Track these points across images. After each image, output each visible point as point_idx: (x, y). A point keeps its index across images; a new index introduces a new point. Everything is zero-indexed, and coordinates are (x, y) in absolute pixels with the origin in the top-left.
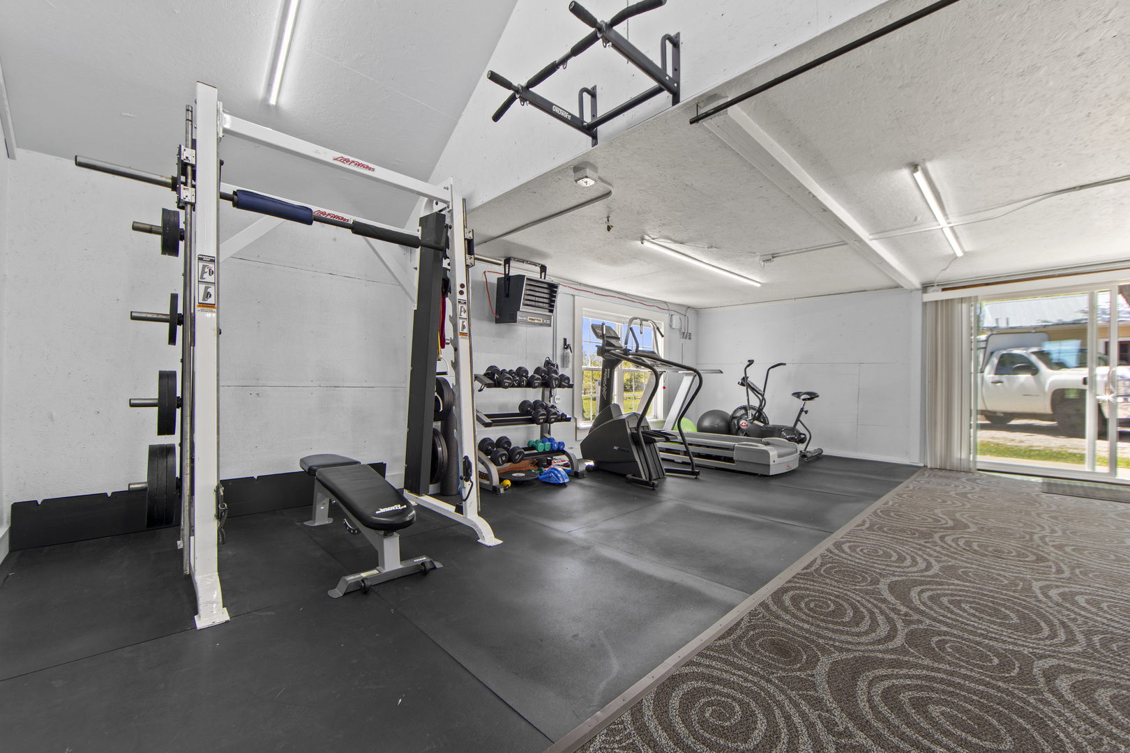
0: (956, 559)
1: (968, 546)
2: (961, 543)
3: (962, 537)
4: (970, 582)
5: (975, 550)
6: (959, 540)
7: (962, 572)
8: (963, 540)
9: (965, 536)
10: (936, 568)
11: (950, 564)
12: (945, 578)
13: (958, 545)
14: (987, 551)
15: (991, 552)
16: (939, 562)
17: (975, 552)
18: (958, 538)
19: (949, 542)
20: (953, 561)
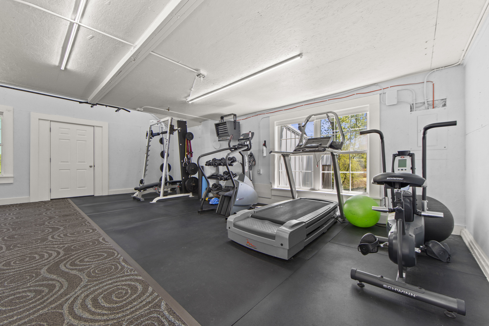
0: (44, 245)
1: (42, 254)
2: (46, 255)
3: (47, 259)
4: (34, 239)
5: (36, 254)
6: (48, 256)
7: (38, 241)
8: (46, 257)
9: (46, 261)
10: (50, 238)
11: (45, 242)
12: (44, 237)
13: (47, 253)
14: (29, 257)
15: (27, 257)
16: (50, 241)
17: (36, 253)
18: (50, 257)
19: (53, 252)
20: (44, 244)
